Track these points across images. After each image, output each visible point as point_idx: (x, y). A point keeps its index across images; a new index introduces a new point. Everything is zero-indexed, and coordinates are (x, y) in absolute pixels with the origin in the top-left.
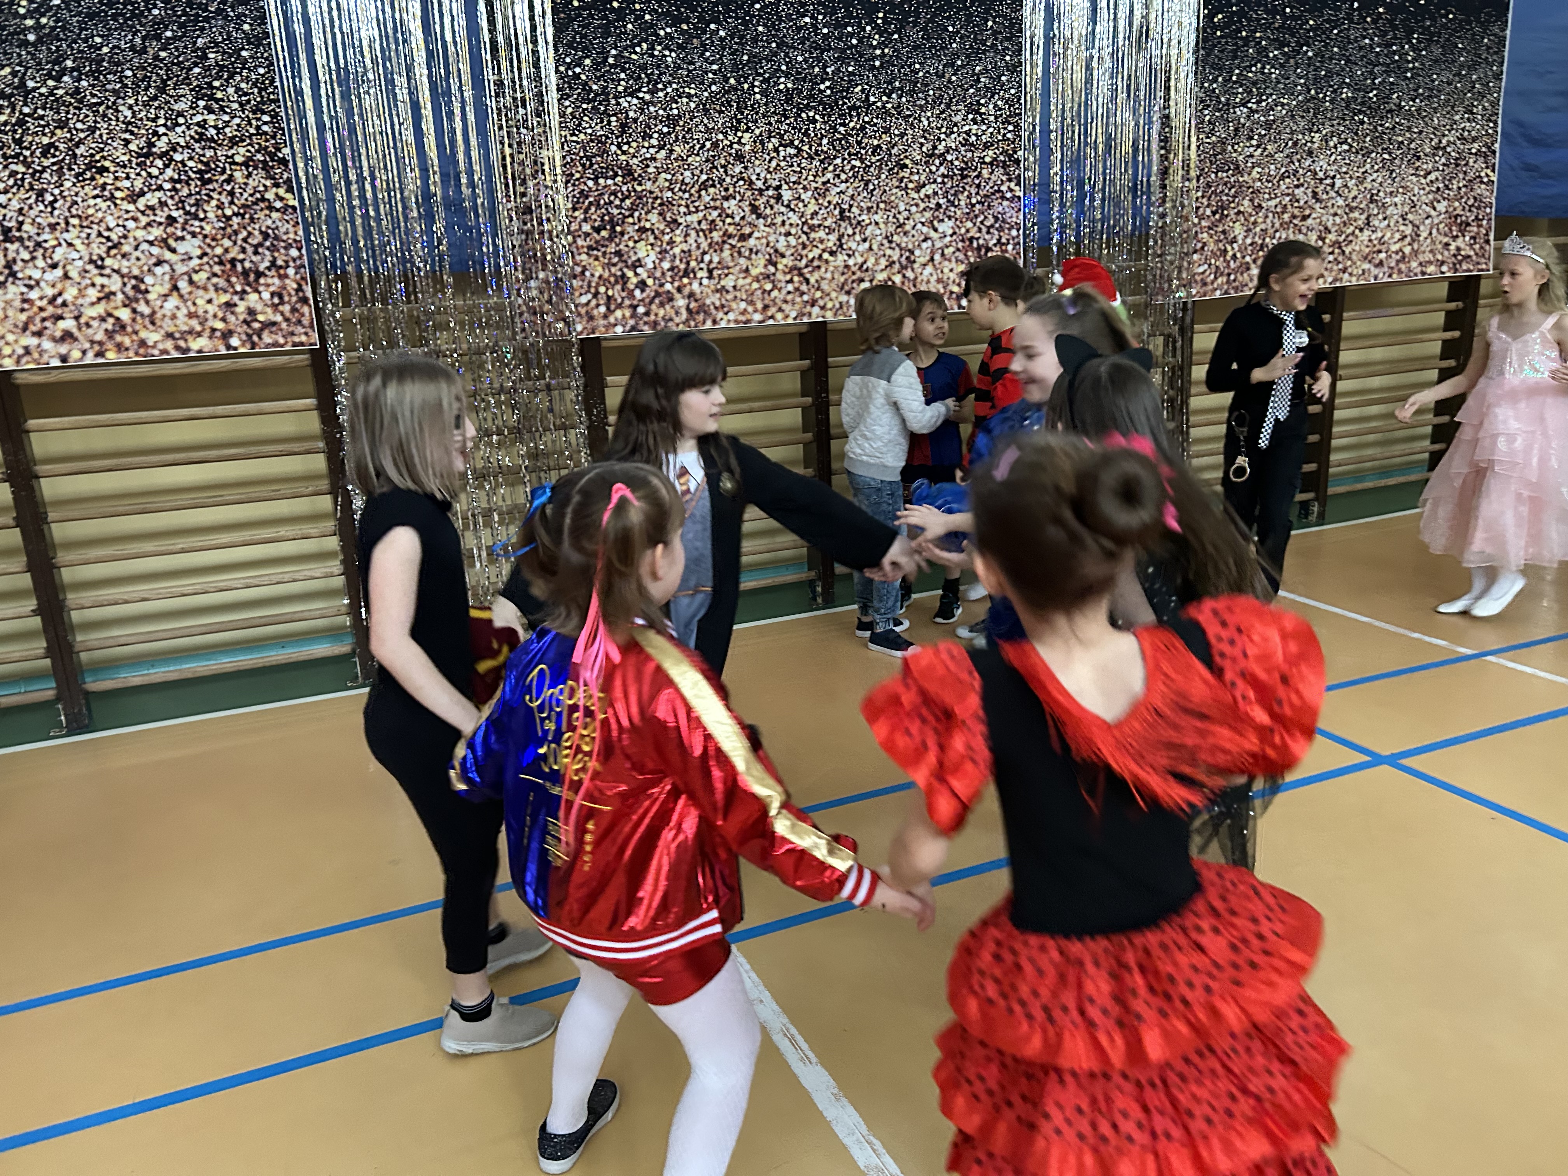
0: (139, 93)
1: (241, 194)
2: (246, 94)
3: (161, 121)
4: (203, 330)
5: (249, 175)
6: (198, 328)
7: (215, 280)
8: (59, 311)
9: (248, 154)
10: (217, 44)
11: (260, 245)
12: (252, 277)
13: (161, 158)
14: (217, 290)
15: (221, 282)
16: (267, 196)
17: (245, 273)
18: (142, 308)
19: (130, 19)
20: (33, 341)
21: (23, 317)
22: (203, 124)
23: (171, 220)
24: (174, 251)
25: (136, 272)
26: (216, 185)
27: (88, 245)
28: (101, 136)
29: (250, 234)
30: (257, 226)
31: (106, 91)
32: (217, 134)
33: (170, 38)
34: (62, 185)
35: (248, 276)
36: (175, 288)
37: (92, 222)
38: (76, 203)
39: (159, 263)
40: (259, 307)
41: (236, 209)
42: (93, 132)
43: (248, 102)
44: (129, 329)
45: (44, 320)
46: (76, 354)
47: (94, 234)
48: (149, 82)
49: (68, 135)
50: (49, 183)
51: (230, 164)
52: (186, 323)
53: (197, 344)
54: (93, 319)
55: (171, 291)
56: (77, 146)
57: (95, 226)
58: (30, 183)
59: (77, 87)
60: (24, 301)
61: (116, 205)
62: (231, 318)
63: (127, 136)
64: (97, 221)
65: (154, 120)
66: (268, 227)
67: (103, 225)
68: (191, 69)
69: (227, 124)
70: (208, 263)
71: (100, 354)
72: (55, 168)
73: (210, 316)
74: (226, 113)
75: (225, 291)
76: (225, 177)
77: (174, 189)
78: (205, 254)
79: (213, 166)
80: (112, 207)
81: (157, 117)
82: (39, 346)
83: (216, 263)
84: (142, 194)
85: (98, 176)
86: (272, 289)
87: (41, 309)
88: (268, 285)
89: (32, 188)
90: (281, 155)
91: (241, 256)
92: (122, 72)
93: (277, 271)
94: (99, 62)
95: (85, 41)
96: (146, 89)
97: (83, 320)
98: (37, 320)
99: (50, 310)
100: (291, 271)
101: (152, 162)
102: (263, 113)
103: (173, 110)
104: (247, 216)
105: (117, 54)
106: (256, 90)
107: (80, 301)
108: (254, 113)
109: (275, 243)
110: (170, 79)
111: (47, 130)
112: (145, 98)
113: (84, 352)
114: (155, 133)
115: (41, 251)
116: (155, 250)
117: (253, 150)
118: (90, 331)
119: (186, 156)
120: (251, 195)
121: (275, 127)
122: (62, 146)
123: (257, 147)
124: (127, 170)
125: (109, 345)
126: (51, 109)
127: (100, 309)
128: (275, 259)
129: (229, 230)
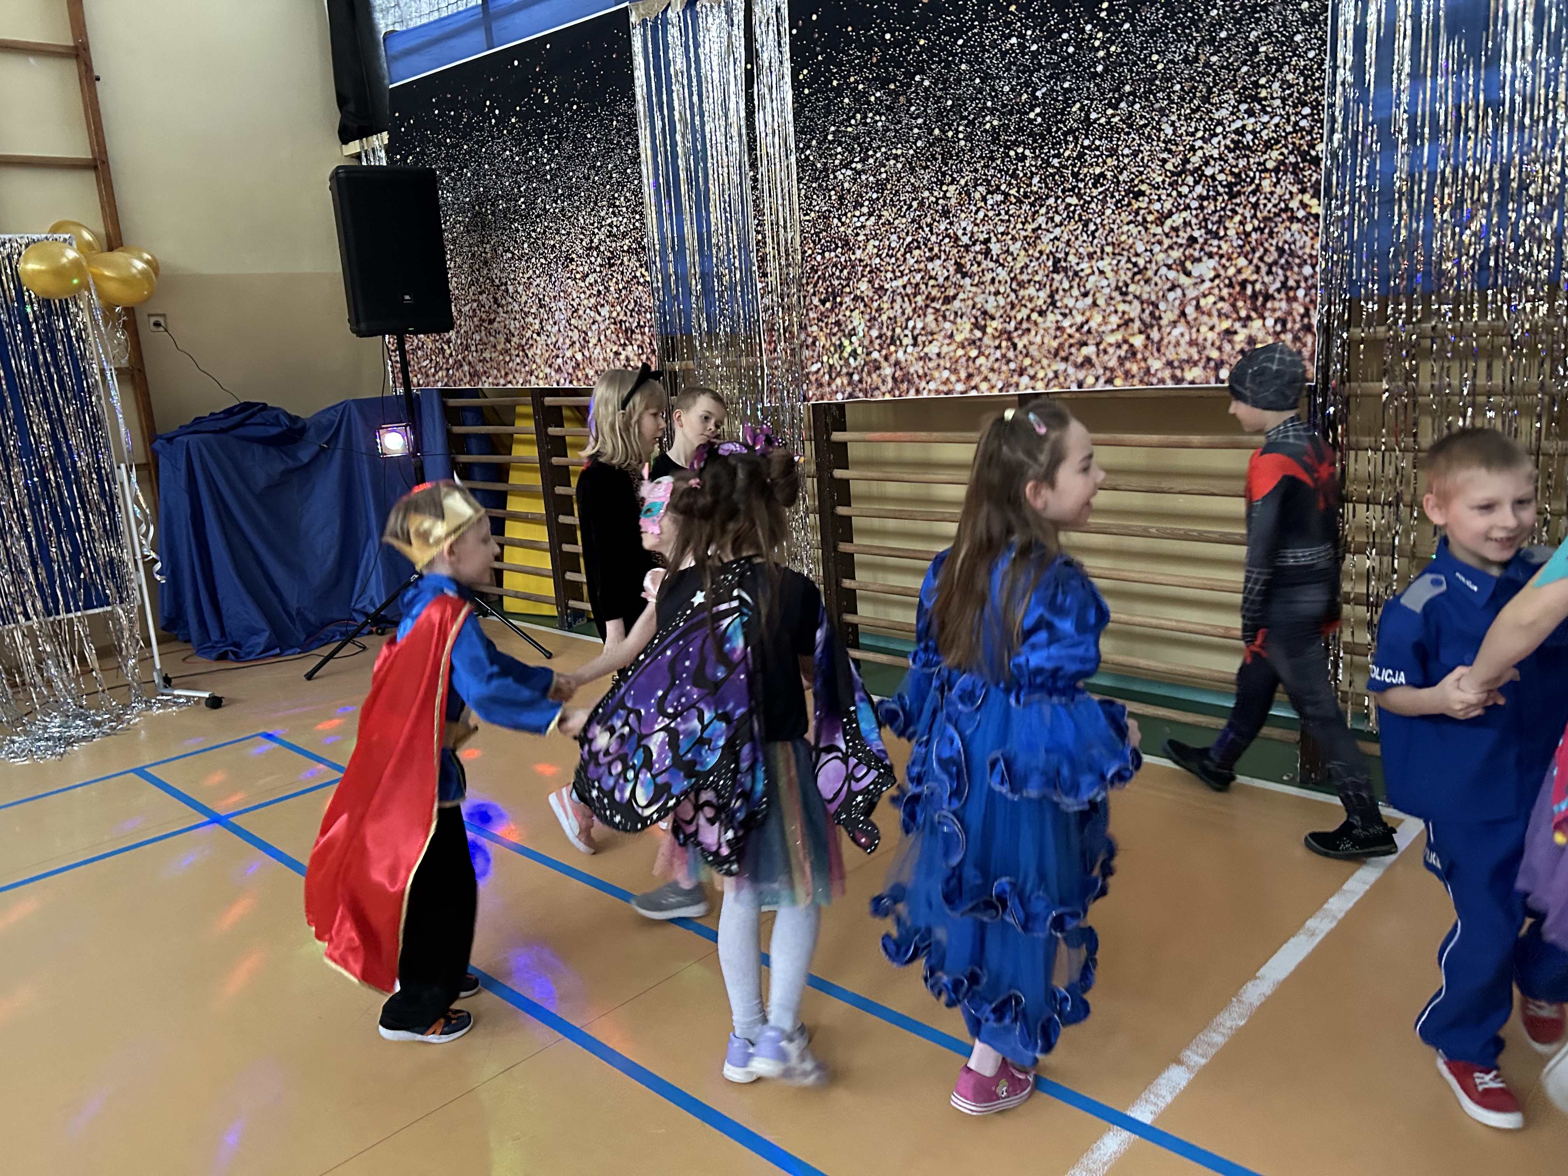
0: (1182, 106)
1: (1265, 205)
2: (1290, 86)
3: (1200, 134)
4: (1200, 358)
5: (1278, 180)
6: (1196, 357)
7: (1220, 305)
8: (1085, 338)
9: (1282, 157)
10: (1270, 34)
11: (1275, 263)
12: (1261, 299)
13: (1192, 175)
14: (1219, 316)
15: (1225, 306)
16: (1290, 206)
17: (1254, 296)
18: (1155, 335)
19: (1189, 28)
20: (1061, 366)
21: (1055, 344)
22: (1240, 132)
23: (1192, 240)
24: (1188, 274)
25: (1153, 298)
26: (1243, 198)
27: (1116, 272)
28: (1143, 158)
29: (1266, 251)
30: (1274, 243)
31: (1154, 110)
32: (1253, 140)
33: (1224, 39)
34: (1103, 214)
35: (1257, 299)
36: (1183, 314)
37: (1123, 249)
38: (1112, 230)
39: (1172, 288)
40: (1260, 335)
41: (1256, 223)
42: (1136, 156)
43: (1291, 95)
44: (1139, 356)
45: (1071, 346)
46: (1090, 380)
47: (1124, 260)
48: (1194, 94)
49: (1116, 163)
50: (1095, 212)
51: (1261, 172)
52: (1186, 351)
53: (1189, 375)
54: (1111, 345)
55: (1179, 317)
56: (1121, 173)
57: (1125, 253)
58: (1080, 215)
59: (1130, 112)
60: (1058, 328)
61: (1146, 229)
62: (1227, 347)
63: (1165, 155)
64: (1127, 247)
65: (1193, 134)
66: (1286, 242)
67: (1132, 251)
68: (1239, 69)
69: (1265, 125)
70: (1218, 286)
71: (1109, 381)
72: (1100, 197)
73: (1208, 344)
74: (1266, 113)
75: (1227, 317)
76: (1254, 186)
77: (1202, 208)
78: (1218, 276)
79: (1244, 176)
80: (1143, 232)
81: (1197, 130)
82: (1066, 370)
83: (1226, 286)
84: (1170, 214)
85: (1133, 201)
86: (1278, 314)
87: (1070, 336)
88: (1274, 310)
89: (1080, 220)
90: (1313, 153)
91: (1255, 277)
92: (1172, 87)
93: (1287, 294)
94: (1152, 82)
95: (1144, 61)
96: (1191, 101)
97: (1102, 347)
98: (1067, 345)
99: (1077, 335)
100: (1301, 293)
101: (1183, 181)
102: (1304, 104)
103: (1211, 119)
104: (1267, 231)
105: (1170, 69)
106: (1302, 79)
107: (1103, 328)
108: (1295, 106)
109: (1290, 259)
110: (1216, 84)
111: (1100, 160)
112: (1188, 111)
113: (1097, 379)
114: (1193, 149)
115: (1077, 280)
116: (1172, 275)
117: (1286, 151)
118: (1106, 358)
119: (1218, 168)
120: (1275, 206)
121: (1313, 120)
122: (1109, 174)
123: (1290, 147)
124: (1161, 191)
125: (1119, 372)
126: (1106, 138)
127: (1118, 337)
128: (1286, 278)
129: (1248, 248)
